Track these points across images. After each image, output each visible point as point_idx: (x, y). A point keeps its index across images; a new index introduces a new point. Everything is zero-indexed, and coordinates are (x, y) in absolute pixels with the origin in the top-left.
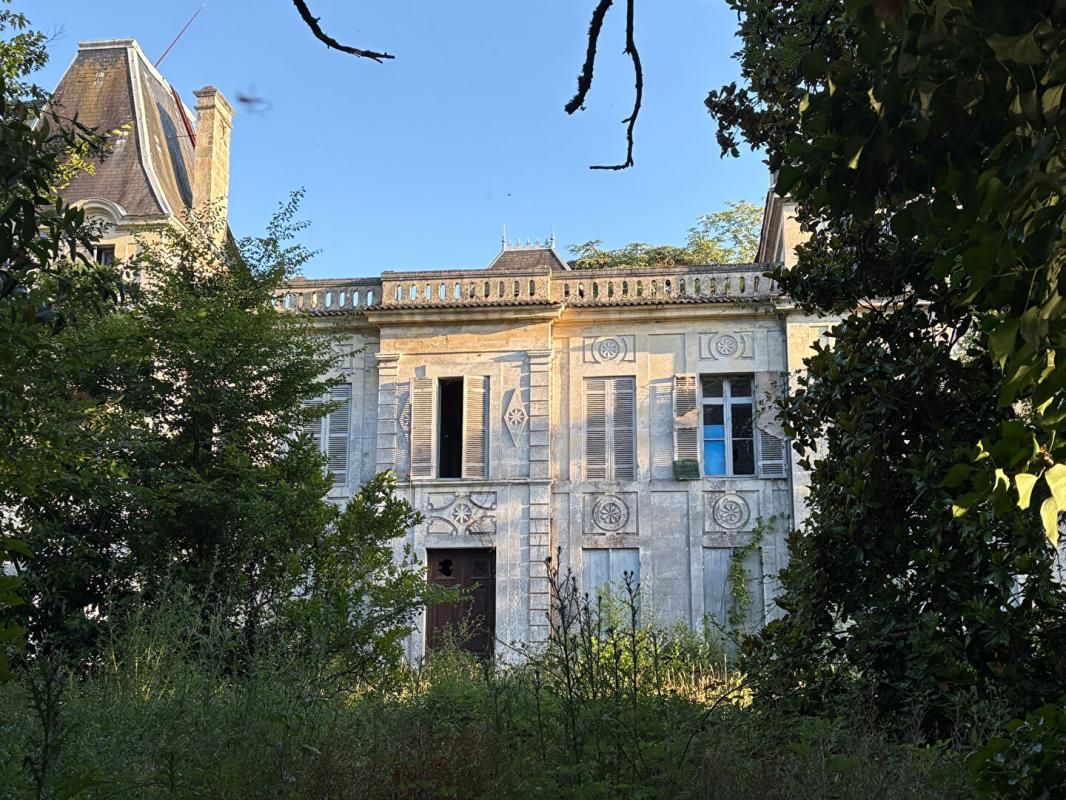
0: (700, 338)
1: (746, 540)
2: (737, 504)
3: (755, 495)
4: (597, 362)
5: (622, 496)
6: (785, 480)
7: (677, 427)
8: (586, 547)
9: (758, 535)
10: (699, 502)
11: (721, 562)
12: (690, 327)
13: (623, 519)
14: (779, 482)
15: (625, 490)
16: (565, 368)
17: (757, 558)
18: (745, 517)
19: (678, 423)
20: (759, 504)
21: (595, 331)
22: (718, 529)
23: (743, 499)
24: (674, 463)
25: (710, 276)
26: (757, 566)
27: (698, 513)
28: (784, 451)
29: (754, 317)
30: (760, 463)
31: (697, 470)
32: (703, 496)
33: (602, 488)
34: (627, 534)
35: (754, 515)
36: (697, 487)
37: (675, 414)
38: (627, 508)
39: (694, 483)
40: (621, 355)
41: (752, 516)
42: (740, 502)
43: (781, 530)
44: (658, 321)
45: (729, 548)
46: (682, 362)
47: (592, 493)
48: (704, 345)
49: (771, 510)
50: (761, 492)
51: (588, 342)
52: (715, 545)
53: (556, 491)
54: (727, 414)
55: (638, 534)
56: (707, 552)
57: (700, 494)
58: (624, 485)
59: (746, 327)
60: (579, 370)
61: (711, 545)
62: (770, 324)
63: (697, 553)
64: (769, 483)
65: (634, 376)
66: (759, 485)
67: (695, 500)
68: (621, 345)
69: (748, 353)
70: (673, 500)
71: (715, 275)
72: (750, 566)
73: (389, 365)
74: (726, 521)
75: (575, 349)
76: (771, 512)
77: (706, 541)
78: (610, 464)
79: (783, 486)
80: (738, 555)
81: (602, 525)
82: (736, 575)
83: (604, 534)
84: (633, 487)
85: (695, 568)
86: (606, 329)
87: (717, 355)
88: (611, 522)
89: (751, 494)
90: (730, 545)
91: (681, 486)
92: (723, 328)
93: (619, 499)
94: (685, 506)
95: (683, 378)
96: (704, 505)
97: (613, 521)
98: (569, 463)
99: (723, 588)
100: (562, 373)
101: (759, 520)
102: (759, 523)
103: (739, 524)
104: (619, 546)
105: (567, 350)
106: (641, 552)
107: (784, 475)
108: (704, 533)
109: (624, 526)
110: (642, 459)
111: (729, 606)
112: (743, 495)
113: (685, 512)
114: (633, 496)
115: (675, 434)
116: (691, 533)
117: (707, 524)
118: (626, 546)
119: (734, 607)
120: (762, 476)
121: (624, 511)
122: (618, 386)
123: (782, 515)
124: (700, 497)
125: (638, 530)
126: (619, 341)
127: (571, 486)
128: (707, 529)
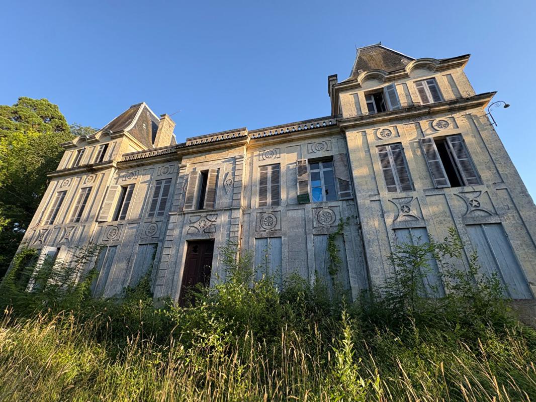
0: (308, 146)
1: (335, 230)
2: (329, 213)
3: (338, 208)
4: (264, 160)
5: (274, 213)
6: (352, 199)
7: (298, 181)
8: (257, 237)
9: (341, 226)
10: (311, 213)
11: (323, 242)
12: (302, 142)
13: (274, 223)
14: (350, 201)
15: (275, 210)
16: (251, 164)
17: (341, 239)
18: (334, 219)
19: (299, 179)
20: (340, 212)
21: (264, 149)
22: (320, 225)
23: (332, 210)
24: (298, 196)
25: (311, 123)
26: (342, 243)
27: (310, 218)
28: (350, 186)
29: (330, 135)
30: (339, 193)
31: (309, 199)
32: (312, 211)
33: (265, 210)
34: (276, 230)
35: (338, 218)
36: (309, 207)
37: (297, 176)
38: (276, 218)
39: (307, 205)
40: (274, 156)
41: (337, 218)
42: (330, 212)
43: (353, 224)
44: (289, 141)
45: (326, 234)
46: (300, 156)
47: (260, 213)
48: (310, 148)
49: (347, 214)
50: (341, 206)
51: (261, 153)
52: (319, 233)
53: (245, 213)
54: (322, 175)
55: (281, 230)
56: (315, 237)
57: (311, 209)
58: (275, 208)
59: (328, 139)
60: (257, 163)
61: (317, 234)
62: (339, 136)
63: (311, 238)
64: (344, 202)
65: (280, 164)
66: (340, 203)
67: (308, 213)
68: (274, 152)
69: (329, 148)
70: (298, 214)
71: (313, 123)
72: (338, 243)
73: (183, 168)
74: (324, 221)
75: (256, 156)
76: (347, 215)
77: (314, 232)
78: (269, 200)
79: (351, 203)
80: (332, 238)
81: (264, 226)
82: (331, 248)
83: (265, 231)
84: (279, 208)
85: (310, 246)
86: (268, 147)
87: (315, 151)
88: (269, 225)
89: (336, 208)
90: (327, 233)
91: (301, 207)
92: (317, 141)
93: (273, 214)
94: (304, 216)
95: (301, 161)
96: (313, 214)
97: (270, 224)
98: (251, 201)
99: (325, 256)
100: (250, 166)
101: (341, 219)
102: (341, 221)
103: (331, 222)
104: (272, 236)
105: (252, 157)
106: (283, 238)
107: (352, 197)
108: (314, 228)
109: (275, 226)
110: (283, 196)
111: (328, 265)
112: (332, 208)
113: (303, 218)
114: (279, 212)
115: (298, 184)
116: (307, 228)
117: (315, 223)
118: (275, 236)
119: (331, 266)
120: (341, 199)
121: (275, 220)
122: (273, 168)
123: (353, 216)
124: (311, 211)
125: (281, 228)
126: (274, 151)
127: (251, 210)
128: (315, 226)
